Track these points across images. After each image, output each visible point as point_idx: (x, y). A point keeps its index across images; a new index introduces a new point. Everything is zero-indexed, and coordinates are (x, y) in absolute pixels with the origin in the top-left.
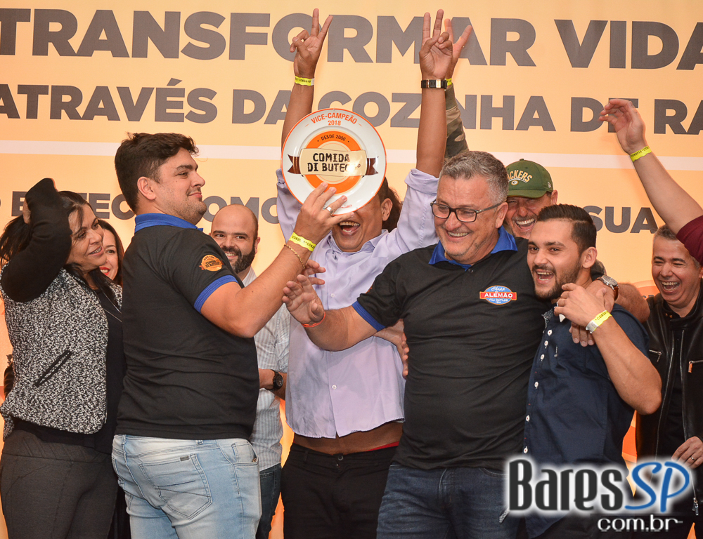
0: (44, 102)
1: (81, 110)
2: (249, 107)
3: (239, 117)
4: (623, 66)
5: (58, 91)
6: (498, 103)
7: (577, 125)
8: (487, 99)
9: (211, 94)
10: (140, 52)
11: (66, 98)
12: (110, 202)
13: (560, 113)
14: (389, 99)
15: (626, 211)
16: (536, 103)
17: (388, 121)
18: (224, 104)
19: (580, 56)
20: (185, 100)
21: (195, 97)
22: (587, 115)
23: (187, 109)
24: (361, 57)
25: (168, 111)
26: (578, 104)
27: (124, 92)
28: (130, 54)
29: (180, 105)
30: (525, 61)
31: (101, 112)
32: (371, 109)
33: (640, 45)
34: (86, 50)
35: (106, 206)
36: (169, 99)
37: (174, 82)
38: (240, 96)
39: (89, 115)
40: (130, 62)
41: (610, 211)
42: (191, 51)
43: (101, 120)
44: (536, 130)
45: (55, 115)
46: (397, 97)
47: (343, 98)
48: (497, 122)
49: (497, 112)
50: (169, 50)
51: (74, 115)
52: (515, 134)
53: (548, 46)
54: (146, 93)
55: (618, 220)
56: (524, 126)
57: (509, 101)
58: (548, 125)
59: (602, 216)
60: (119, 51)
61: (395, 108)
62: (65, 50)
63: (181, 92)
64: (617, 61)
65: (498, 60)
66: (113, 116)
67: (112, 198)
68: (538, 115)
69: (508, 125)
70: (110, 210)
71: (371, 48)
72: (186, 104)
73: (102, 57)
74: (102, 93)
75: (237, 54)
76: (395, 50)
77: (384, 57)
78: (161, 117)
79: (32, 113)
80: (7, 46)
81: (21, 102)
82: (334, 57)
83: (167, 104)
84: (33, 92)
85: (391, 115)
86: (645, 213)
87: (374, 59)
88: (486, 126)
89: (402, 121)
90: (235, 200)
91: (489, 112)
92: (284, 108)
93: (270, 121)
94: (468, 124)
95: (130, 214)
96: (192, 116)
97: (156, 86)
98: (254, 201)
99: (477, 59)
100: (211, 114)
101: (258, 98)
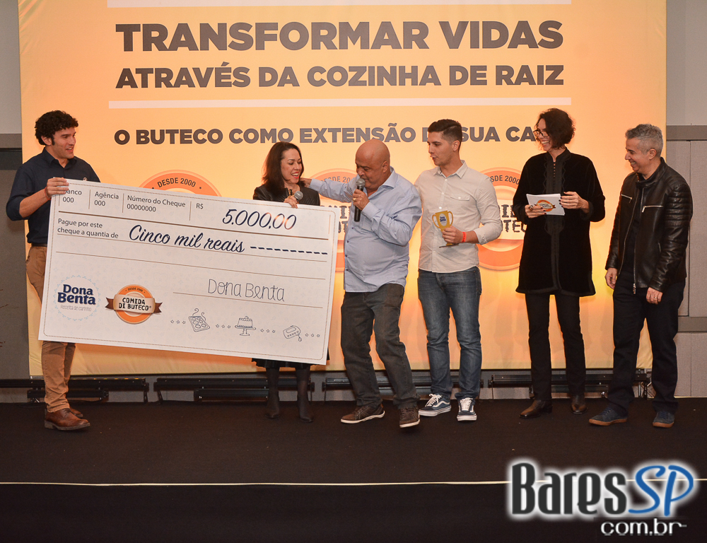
0: (151, 78)
1: (173, 82)
2: (268, 77)
3: (263, 83)
4: (478, 47)
5: (159, 71)
6: (408, 70)
7: (453, 82)
8: (402, 69)
9: (246, 70)
10: (205, 47)
11: (164, 75)
12: (192, 134)
13: (444, 76)
14: (347, 70)
15: (481, 129)
16: (430, 70)
17: (347, 82)
18: (254, 75)
19: (454, 42)
20: (231, 74)
21: (238, 70)
22: (459, 75)
23: (233, 79)
24: (330, 46)
25: (222, 81)
26: (453, 70)
27: (197, 71)
28: (199, 48)
29: (229, 77)
30: (423, 46)
31: (184, 83)
32: (337, 76)
34: (174, 47)
35: (190, 137)
36: (222, 74)
37: (225, 64)
38: (263, 71)
39: (177, 85)
40: (199, 53)
41: (472, 129)
42: (233, 46)
43: (184, 87)
44: (430, 85)
45: (158, 85)
46: (351, 69)
47: (321, 70)
48: (408, 81)
49: (408, 76)
50: (221, 46)
51: (169, 85)
52: (418, 87)
54: (209, 71)
55: (477, 135)
56: (423, 83)
57: (415, 69)
58: (437, 82)
59: (468, 132)
60: (192, 47)
61: (351, 75)
62: (161, 48)
63: (229, 70)
64: (474, 44)
65: (408, 45)
66: (191, 85)
67: (193, 132)
68: (431, 76)
69: (415, 83)
70: (192, 139)
71: (336, 41)
72: (232, 76)
73: (183, 50)
74: (184, 71)
75: (260, 47)
76: (350, 42)
77: (343, 45)
78: (218, 84)
79: (145, 84)
80: (128, 46)
81: (138, 78)
82: (316, 46)
83: (222, 77)
84: (144, 72)
85: (349, 79)
86: (492, 130)
87: (338, 47)
88: (402, 83)
89: (355, 82)
90: (263, 131)
91: (404, 76)
92: (289, 77)
93: (281, 84)
94: (393, 83)
95: (203, 141)
96: (236, 84)
97: (214, 66)
98: (273, 131)
99: (396, 45)
100: (247, 82)
101: (273, 72)
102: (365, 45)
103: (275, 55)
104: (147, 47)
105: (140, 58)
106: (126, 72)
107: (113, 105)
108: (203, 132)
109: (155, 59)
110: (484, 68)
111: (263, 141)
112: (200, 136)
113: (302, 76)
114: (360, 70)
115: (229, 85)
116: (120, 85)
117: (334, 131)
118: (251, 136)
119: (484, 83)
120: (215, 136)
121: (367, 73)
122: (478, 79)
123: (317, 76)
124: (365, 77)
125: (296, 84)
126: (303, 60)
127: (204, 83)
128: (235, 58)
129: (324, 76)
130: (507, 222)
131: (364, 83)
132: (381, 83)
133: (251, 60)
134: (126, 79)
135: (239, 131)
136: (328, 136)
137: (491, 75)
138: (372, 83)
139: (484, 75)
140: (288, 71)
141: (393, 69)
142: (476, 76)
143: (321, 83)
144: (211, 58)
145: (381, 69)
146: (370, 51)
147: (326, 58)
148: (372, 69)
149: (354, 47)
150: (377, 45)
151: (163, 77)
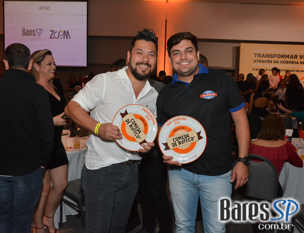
0: (258, 61)
2: (275, 62)
3: (274, 63)
7: (300, 64)
8: (294, 61)
10: (266, 57)
16: (297, 62)
18: (273, 62)
19: (301, 58)
24: (284, 58)
26: (301, 62)
27: (265, 60)
30: (297, 58)
32: (284, 62)
34: (262, 57)
38: (274, 61)
39: (262, 62)
42: (270, 57)
46: (287, 61)
48: (294, 63)
50: (269, 57)
53: (299, 57)
54: (267, 61)
56: (296, 64)
58: (298, 64)
60: (265, 57)
62: (260, 57)
65: (295, 58)
71: (285, 57)
72: (270, 61)
74: (263, 61)
75: (274, 57)
78: (268, 62)
79: (257, 62)
80: (256, 57)
81: (257, 61)
82: (282, 58)
83: (268, 61)
84: (257, 60)
89: (287, 63)
92: (278, 62)
94: (292, 63)
96: (270, 63)
99: (293, 58)
100: (272, 62)
101: (276, 61)
102: (289, 58)
103: (276, 59)
104: (258, 57)
105: (257, 58)
106: (255, 60)
107: (253, 65)
109: (259, 59)
113: (279, 62)
116: (254, 62)
117: (283, 70)
123: (282, 62)
125: (278, 63)
126: (280, 60)
127: (266, 62)
128: (270, 59)
129: (283, 62)
132: (290, 63)
133: (273, 59)
134: (255, 61)
136: (282, 70)
140: (278, 61)
143: (282, 63)
144: (267, 59)
145: (291, 61)
147: (283, 59)
148: (289, 61)
149: (287, 58)
151: (260, 61)
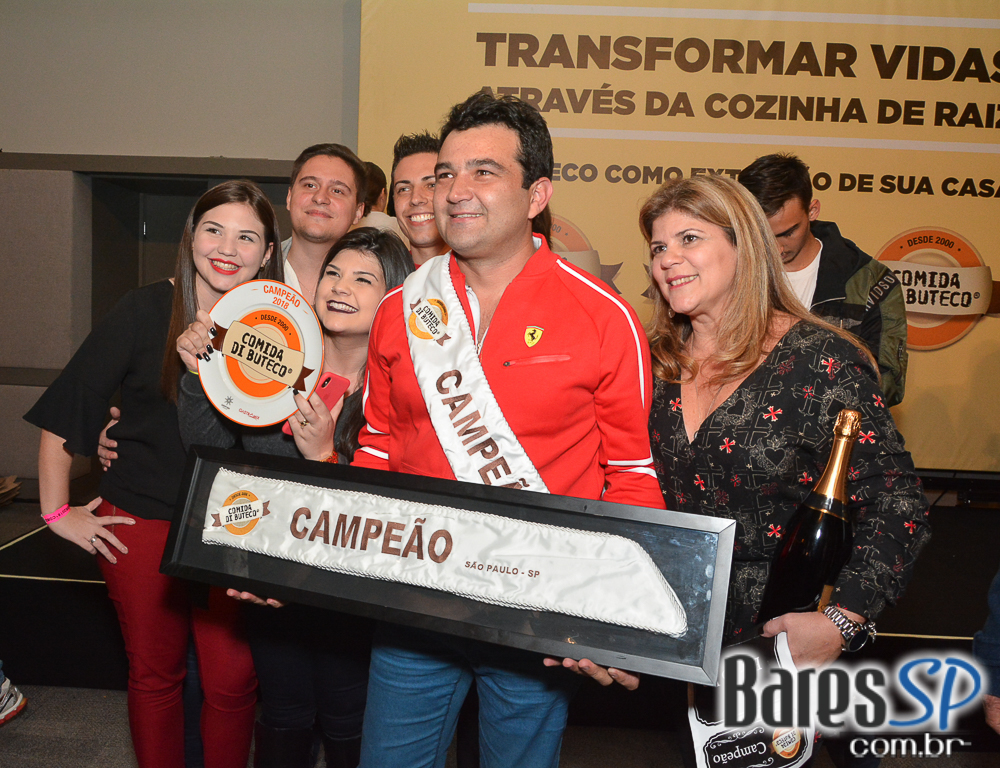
2: (657, 104)
3: (650, 111)
4: (916, 78)
6: (828, 103)
7: (883, 119)
8: (821, 100)
9: (631, 94)
10: (583, 64)
11: (531, 97)
12: (561, 169)
13: (871, 110)
14: (754, 100)
15: (912, 179)
16: (855, 103)
17: (753, 114)
18: (640, 102)
19: (887, 70)
20: (613, 98)
21: (620, 96)
22: (890, 112)
23: (614, 105)
24: (735, 69)
25: (601, 106)
26: (884, 104)
27: (571, 93)
28: (576, 66)
29: (609, 102)
30: (848, 73)
31: (555, 107)
32: (741, 106)
33: (928, 63)
34: (545, 63)
35: (558, 172)
36: (602, 98)
37: (605, 86)
38: (651, 96)
39: (547, 109)
40: (576, 71)
41: (901, 179)
42: (618, 64)
43: (555, 112)
44: (854, 122)
46: (759, 98)
47: (722, 98)
48: (828, 116)
49: (828, 109)
50: (603, 64)
52: (839, 124)
53: (865, 63)
54: (586, 93)
55: (906, 186)
56: (845, 119)
57: (836, 101)
58: (863, 119)
59: (895, 182)
60: (568, 64)
61: (758, 105)
62: (530, 63)
63: (610, 93)
64: (912, 74)
65: (830, 72)
66: (564, 109)
67: (562, 167)
68: (856, 111)
69: (835, 118)
70: (560, 175)
71: (743, 63)
72: (614, 101)
73: (556, 67)
74: (556, 93)
75: (650, 66)
76: (759, 64)
77: (752, 69)
78: (596, 110)
80: (490, 61)
82: (718, 69)
83: (600, 101)
85: (755, 110)
86: (925, 180)
87: (744, 71)
88: (820, 118)
89: (762, 114)
90: (647, 169)
91: (822, 109)
92: (683, 105)
93: (672, 113)
94: (808, 117)
95: (574, 178)
96: (618, 110)
97: (593, 88)
98: (659, 169)
99: (816, 72)
100: (631, 108)
101: (663, 98)
102: (777, 70)
103: (668, 78)
104: (513, 62)
105: (503, 75)
108: (574, 167)
109: (523, 76)
110: (922, 104)
111: (645, 181)
112: (571, 172)
113: (697, 104)
114: (769, 100)
115: (609, 111)
117: (732, 173)
118: (632, 174)
119: (920, 122)
120: (588, 173)
121: (777, 104)
122: (913, 117)
123: (717, 106)
124: (775, 109)
125: (689, 112)
126: (702, 84)
127: (578, 108)
128: (618, 79)
129: (725, 106)
130: (933, 293)
131: (773, 116)
132: (793, 117)
133: (639, 82)
135: (618, 168)
137: (929, 113)
138: (782, 116)
139: (921, 113)
140: (682, 97)
141: (810, 100)
142: (911, 113)
143: (722, 113)
144: (590, 77)
145: (796, 100)
146: (783, 77)
147: (729, 83)
148: (784, 99)
149: (764, 72)
150: (792, 71)
